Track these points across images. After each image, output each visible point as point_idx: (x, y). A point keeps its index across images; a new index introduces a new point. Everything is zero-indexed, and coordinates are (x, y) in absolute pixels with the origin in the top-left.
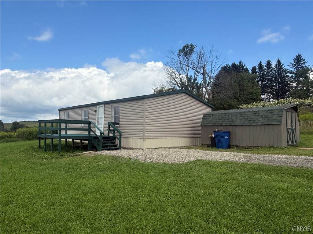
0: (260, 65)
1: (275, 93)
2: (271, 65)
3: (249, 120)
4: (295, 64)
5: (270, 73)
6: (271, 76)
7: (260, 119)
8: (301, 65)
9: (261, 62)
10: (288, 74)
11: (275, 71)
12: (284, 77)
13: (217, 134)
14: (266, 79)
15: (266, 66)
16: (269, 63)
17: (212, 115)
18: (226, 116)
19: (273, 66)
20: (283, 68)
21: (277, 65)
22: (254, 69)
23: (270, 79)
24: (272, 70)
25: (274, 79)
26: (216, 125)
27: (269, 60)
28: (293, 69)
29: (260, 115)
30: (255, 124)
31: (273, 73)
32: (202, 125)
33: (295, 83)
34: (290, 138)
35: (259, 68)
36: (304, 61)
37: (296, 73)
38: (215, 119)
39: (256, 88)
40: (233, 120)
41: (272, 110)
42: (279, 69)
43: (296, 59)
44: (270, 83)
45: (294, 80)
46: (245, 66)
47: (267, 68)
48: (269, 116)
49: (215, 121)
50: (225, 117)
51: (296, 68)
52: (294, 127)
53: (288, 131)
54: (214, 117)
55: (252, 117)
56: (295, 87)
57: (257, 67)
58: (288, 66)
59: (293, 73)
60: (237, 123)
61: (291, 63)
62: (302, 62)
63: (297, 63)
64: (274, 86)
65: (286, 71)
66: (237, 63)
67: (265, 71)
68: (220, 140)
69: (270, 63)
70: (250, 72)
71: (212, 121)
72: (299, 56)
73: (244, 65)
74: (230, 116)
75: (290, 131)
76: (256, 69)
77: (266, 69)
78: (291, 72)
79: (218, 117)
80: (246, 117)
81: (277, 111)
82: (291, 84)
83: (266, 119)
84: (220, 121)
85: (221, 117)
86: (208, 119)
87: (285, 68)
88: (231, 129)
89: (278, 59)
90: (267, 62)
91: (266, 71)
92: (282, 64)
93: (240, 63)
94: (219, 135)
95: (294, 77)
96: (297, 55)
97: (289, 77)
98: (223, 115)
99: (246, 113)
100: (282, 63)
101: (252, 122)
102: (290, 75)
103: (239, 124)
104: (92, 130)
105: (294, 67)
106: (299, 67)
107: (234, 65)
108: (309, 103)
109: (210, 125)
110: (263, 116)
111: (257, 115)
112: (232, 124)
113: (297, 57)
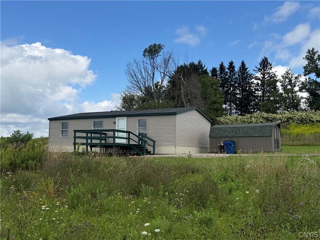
0: (222, 66)
1: (238, 102)
2: (234, 67)
3: (249, 132)
4: (261, 68)
5: (233, 77)
6: (234, 81)
7: (258, 132)
8: (267, 71)
9: (222, 63)
10: (253, 80)
11: (239, 75)
12: (249, 83)
13: (226, 143)
14: (228, 85)
15: (228, 69)
16: (231, 65)
17: (218, 129)
18: (231, 130)
19: (237, 69)
20: (248, 72)
21: (240, 68)
22: (214, 70)
23: (232, 85)
24: (235, 73)
25: (237, 85)
26: (223, 136)
27: (232, 61)
28: (259, 75)
29: (257, 129)
30: (254, 136)
31: (236, 77)
32: (211, 136)
33: (260, 92)
34: (276, 146)
35: (220, 69)
36: (271, 65)
37: (262, 80)
38: (221, 132)
39: (219, 97)
40: (236, 133)
41: (265, 126)
42: (244, 73)
43: (262, 63)
44: (233, 90)
45: (260, 88)
46: (205, 67)
47: (230, 70)
48: (263, 130)
49: (222, 133)
50: (229, 130)
51: (262, 74)
52: (278, 139)
53: (275, 141)
54: (220, 130)
55: (251, 131)
56: (261, 96)
57: (218, 69)
58: (254, 70)
59: (259, 79)
60: (240, 135)
61: (256, 67)
62: (269, 67)
63: (264, 68)
64: (238, 94)
65: (251, 77)
66: (196, 63)
67: (227, 75)
68: (228, 148)
69: (233, 65)
70: (210, 74)
71: (219, 133)
72: (266, 59)
73: (203, 66)
74: (234, 130)
75: (276, 141)
76: (216, 71)
77: (228, 72)
78: (257, 78)
79: (223, 130)
80: (247, 131)
81: (269, 127)
82: (257, 92)
83: (261, 132)
84: (226, 133)
85: (226, 130)
86: (215, 132)
87: (249, 72)
88: (235, 140)
89: (242, 61)
90: (230, 63)
91: (229, 75)
92: (246, 68)
93: (199, 62)
94: (228, 144)
95: (260, 85)
96: (264, 58)
97: (255, 84)
98: (228, 128)
99: (246, 128)
100: (247, 66)
101: (251, 134)
102: (256, 82)
103: (241, 136)
104: (131, 139)
105: (260, 72)
106: (266, 73)
107: (192, 65)
108: (280, 118)
109: (217, 136)
110: (259, 130)
111: (255, 129)
112: (237, 136)
113: (263, 60)
